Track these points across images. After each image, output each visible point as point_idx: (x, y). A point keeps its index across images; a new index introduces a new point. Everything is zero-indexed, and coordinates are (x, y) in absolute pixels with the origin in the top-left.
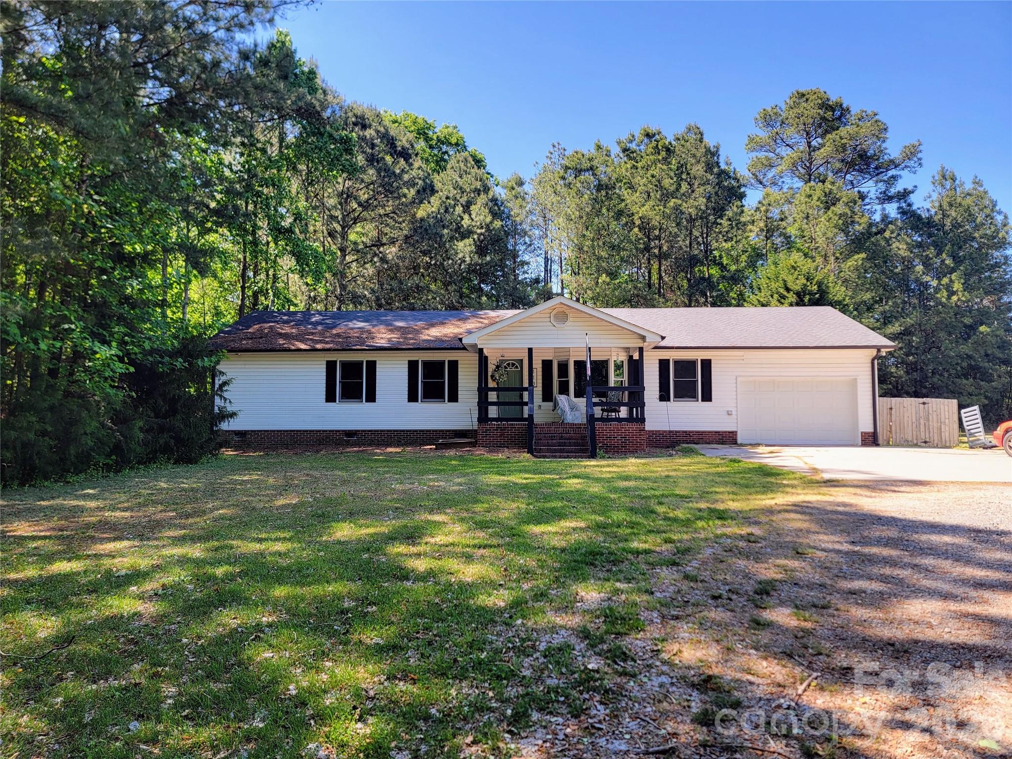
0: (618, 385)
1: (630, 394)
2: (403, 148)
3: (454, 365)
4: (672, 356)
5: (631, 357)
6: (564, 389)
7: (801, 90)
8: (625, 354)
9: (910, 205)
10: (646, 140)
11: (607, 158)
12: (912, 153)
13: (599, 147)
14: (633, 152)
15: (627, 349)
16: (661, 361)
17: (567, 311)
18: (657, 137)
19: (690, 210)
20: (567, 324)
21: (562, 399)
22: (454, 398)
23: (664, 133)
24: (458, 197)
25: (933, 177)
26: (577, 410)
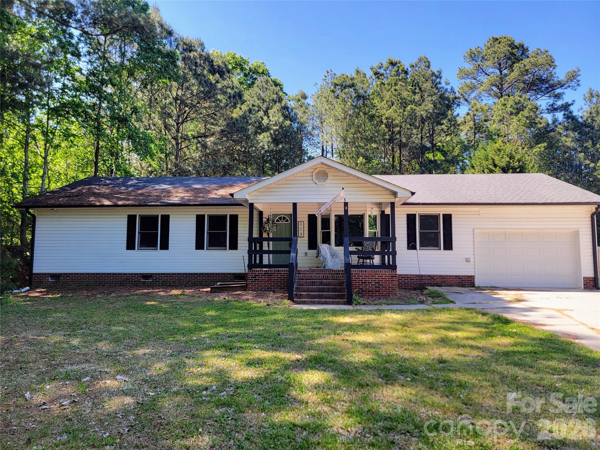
0: (371, 236)
1: (382, 243)
2: (218, 66)
3: (234, 219)
4: (418, 211)
5: (383, 212)
6: (326, 239)
7: (495, 36)
8: (377, 209)
9: (571, 112)
10: (390, 67)
11: (363, 79)
12: (573, 77)
13: (358, 72)
14: (381, 75)
15: (380, 204)
16: (408, 215)
17: (327, 171)
18: (398, 65)
19: (422, 113)
20: (328, 181)
21: (324, 248)
22: (234, 246)
23: (403, 62)
24: (261, 105)
25: (584, 95)
26: (336, 257)
